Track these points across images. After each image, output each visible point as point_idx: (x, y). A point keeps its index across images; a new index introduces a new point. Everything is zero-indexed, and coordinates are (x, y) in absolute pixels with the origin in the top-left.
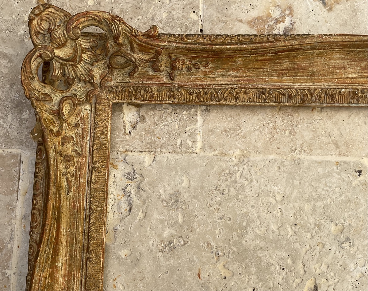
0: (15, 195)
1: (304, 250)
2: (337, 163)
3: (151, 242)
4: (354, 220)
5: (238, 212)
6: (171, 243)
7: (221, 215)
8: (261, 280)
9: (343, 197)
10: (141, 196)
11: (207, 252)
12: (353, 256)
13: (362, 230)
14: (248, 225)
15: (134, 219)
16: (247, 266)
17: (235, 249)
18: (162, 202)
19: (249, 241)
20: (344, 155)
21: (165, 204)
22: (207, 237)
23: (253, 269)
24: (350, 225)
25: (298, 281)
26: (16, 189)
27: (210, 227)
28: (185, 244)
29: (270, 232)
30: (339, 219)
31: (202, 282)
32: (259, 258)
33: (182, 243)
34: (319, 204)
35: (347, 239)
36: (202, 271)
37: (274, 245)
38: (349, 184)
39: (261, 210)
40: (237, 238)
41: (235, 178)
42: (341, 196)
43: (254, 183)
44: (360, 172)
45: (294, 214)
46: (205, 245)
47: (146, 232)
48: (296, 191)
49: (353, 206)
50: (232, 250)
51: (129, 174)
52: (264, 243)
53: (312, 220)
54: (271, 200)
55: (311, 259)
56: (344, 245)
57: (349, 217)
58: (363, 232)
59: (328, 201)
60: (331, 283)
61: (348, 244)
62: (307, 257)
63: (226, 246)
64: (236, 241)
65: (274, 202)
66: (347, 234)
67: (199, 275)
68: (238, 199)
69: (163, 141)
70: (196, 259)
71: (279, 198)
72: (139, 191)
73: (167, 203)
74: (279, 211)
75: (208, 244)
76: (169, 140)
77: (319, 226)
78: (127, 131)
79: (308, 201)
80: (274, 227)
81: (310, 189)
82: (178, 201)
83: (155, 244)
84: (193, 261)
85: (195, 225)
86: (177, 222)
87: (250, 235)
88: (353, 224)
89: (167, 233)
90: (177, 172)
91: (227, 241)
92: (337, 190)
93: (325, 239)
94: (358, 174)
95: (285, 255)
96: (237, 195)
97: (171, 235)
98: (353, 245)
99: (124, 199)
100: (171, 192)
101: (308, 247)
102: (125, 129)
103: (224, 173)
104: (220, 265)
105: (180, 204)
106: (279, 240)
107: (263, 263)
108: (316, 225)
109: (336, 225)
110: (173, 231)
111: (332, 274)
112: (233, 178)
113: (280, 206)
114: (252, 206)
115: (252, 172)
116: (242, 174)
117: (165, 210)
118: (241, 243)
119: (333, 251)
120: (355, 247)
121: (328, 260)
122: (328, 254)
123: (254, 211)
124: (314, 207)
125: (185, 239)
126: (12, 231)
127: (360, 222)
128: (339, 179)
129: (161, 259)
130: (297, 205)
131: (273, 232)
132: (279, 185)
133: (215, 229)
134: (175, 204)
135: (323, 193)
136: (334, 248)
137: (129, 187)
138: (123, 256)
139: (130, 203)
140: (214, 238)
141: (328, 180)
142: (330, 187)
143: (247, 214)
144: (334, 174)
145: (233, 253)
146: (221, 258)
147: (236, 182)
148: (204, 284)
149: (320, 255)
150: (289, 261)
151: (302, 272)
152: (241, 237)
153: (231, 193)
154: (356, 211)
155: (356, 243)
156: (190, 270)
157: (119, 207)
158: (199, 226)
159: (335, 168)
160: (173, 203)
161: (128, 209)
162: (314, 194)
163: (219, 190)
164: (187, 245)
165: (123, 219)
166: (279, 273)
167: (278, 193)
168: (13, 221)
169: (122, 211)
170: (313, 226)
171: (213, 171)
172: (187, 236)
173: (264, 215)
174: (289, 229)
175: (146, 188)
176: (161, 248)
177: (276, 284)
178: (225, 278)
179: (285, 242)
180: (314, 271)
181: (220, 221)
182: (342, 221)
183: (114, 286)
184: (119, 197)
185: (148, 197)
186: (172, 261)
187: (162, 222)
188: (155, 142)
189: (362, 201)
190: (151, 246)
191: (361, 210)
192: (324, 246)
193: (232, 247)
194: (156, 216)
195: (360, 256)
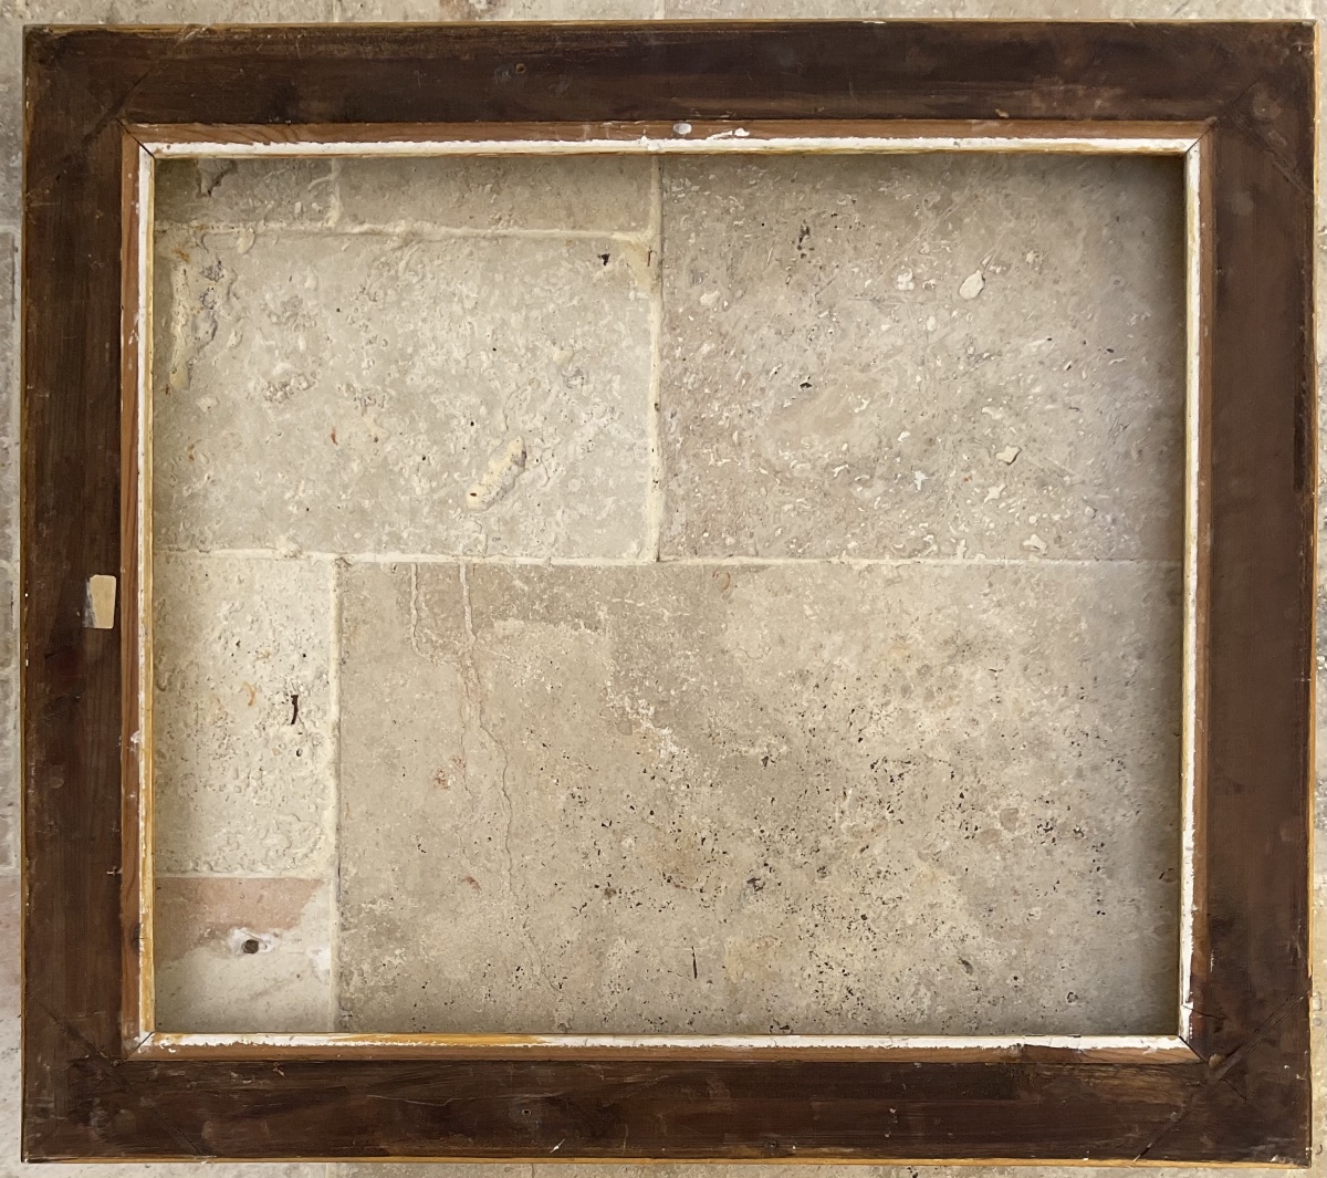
0: (9, 307)
1: (507, 391)
2: (569, 242)
3: (251, 385)
4: (591, 341)
5: (400, 331)
6: (285, 385)
7: (370, 336)
8: (435, 442)
9: (575, 302)
10: (232, 308)
11: (347, 399)
12: (584, 401)
13: (602, 356)
14: (416, 351)
15: (222, 347)
16: (412, 419)
17: (393, 393)
18: (269, 316)
19: (416, 379)
20: (581, 227)
21: (274, 319)
22: (347, 373)
23: (422, 426)
24: (584, 348)
25: (497, 442)
26: (9, 298)
27: (352, 356)
28: (309, 387)
29: (452, 364)
30: (567, 340)
31: (338, 448)
32: (431, 406)
33: (305, 385)
34: (535, 313)
35: (578, 372)
36: (338, 429)
37: (457, 385)
38: (588, 277)
39: (438, 326)
40: (397, 375)
41: (397, 272)
42: (571, 299)
43: (428, 280)
44: (606, 258)
45: (494, 333)
46: (344, 388)
47: (242, 368)
48: (497, 292)
49: (590, 316)
50: (388, 394)
51: (210, 268)
52: (442, 382)
53: (521, 342)
54: (456, 308)
55: (517, 405)
56: (573, 382)
57: (584, 335)
58: (605, 359)
59: (551, 307)
60: (548, 445)
61: (579, 380)
62: (511, 404)
63: (379, 388)
64: (395, 380)
65: (461, 312)
66: (578, 364)
67: (333, 437)
68: (400, 307)
69: (270, 206)
70: (328, 410)
71: (469, 305)
72: (228, 299)
73: (278, 317)
74: (468, 327)
75: (349, 386)
76: (280, 205)
77: (533, 350)
78: (204, 190)
79: (517, 309)
80: (458, 354)
81: (522, 289)
82: (297, 314)
83: (259, 388)
84: (324, 413)
85: (326, 355)
86: (296, 350)
87: (419, 369)
88: (589, 347)
89: (279, 368)
90: (295, 263)
91: (380, 380)
92: (567, 288)
93: (543, 373)
94: (603, 261)
95: (474, 400)
96: (400, 303)
97: (286, 373)
98: (588, 382)
99: (203, 314)
100: (286, 299)
101: (514, 386)
102: (199, 185)
103: (377, 263)
104: (368, 420)
105: (300, 320)
106: (466, 375)
107: (438, 415)
108: (527, 349)
109: (562, 349)
110: (288, 365)
111: (551, 430)
112: (393, 272)
113: (469, 319)
114: (424, 320)
115: (426, 260)
116: (407, 264)
117: (275, 329)
118: (404, 382)
119: (553, 392)
120: (591, 386)
121: (544, 407)
122: (545, 399)
123: (426, 328)
124: (527, 318)
125: (310, 378)
126: (8, 370)
127: (600, 342)
128: (571, 270)
129: (270, 411)
130: (498, 316)
131: (457, 362)
132: (470, 284)
133: (361, 360)
134: (292, 320)
135: (542, 295)
136: (556, 388)
137: (212, 293)
138: (205, 410)
139: (214, 321)
140: (359, 376)
141: (551, 272)
142: (554, 285)
143: (414, 332)
144: (564, 263)
145: (390, 399)
146: (369, 408)
147: (398, 278)
148: (341, 450)
149: (532, 400)
150: (483, 410)
151: (503, 428)
152: (404, 372)
153: (388, 299)
154: (596, 324)
155: (593, 378)
156: (318, 428)
157: (195, 328)
158: (333, 355)
159: (564, 250)
160: (288, 318)
161: (210, 331)
162: (527, 297)
163: (368, 294)
164: (312, 388)
165: (202, 347)
166: (464, 431)
167: (467, 297)
168: (8, 354)
169: (201, 334)
170: (523, 351)
171: (357, 259)
172: (313, 374)
173: (442, 334)
174: (484, 357)
175: (241, 292)
176: (268, 394)
177: (460, 448)
178: (376, 440)
179: (475, 380)
180: (521, 426)
181: (369, 346)
182: (572, 341)
183: (191, 458)
184: (195, 312)
185: (244, 308)
186: (288, 416)
187: (270, 350)
188: (255, 208)
189: (607, 308)
190: (252, 391)
191: (605, 322)
192: (539, 386)
193: (388, 390)
194: (258, 341)
195: (597, 400)
